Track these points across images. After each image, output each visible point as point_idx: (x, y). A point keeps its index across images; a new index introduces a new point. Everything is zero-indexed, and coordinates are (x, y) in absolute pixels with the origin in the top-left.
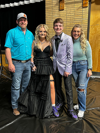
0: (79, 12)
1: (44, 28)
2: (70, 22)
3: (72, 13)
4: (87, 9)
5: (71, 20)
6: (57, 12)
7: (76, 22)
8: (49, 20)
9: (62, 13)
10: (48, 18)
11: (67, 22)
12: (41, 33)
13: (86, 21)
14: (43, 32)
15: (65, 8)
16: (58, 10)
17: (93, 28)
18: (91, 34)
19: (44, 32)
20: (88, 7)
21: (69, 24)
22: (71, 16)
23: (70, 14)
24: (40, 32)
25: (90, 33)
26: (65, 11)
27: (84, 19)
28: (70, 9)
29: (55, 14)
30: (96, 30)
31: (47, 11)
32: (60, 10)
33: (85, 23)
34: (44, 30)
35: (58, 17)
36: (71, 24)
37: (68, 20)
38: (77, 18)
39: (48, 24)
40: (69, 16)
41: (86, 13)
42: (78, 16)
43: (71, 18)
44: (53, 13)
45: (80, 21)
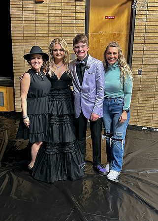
0: (70, 8)
1: (59, 45)
2: (54, 25)
3: (57, 8)
4: (84, 3)
5: (57, 22)
6: (31, 6)
7: (65, 25)
8: (16, 19)
10: (15, 16)
11: (50, 25)
13: (82, 25)
16: (33, 2)
18: (90, 48)
20: (85, 0)
21: (53, 29)
22: (56, 15)
23: (54, 11)
25: (90, 46)
26: (45, 5)
27: (78, 21)
29: (29, 9)
30: (98, 41)
32: (36, 2)
33: (81, 28)
35: (32, 15)
36: (57, 29)
37: (50, 22)
38: (67, 18)
39: (16, 25)
40: (53, 15)
41: (82, 11)
42: (68, 15)
43: (57, 18)
44: (24, 6)
45: (71, 25)
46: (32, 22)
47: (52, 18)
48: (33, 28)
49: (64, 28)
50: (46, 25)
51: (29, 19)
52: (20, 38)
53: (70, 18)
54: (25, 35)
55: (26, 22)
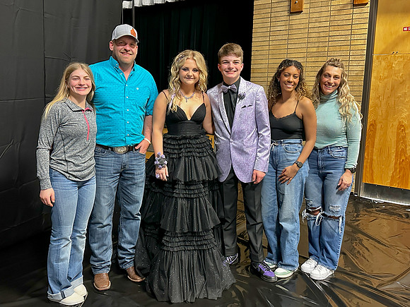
0: (344, 17)
1: (193, 61)
2: (317, 45)
3: (324, 19)
4: (367, 9)
5: (322, 39)
6: (283, 19)
7: (334, 43)
8: (260, 39)
9: (297, 22)
10: (258, 35)
11: (309, 45)
12: (185, 73)
13: (362, 42)
14: (191, 70)
15: (304, 6)
16: (286, 13)
17: (383, 63)
18: (375, 78)
19: (195, 70)
20: (369, 5)
21: (315, 50)
22: (321, 30)
23: (317, 25)
24: (184, 70)
25: (374, 74)
26: (305, 16)
27: (356, 37)
28: (318, 10)
29: (279, 24)
30: (390, 67)
31: (258, 16)
32: (291, 13)
33: (360, 47)
34: (195, 67)
35: (284, 33)
36: (320, 49)
37: (311, 40)
38: (337, 33)
39: (258, 48)
40: (316, 30)
41: (363, 21)
42: (340, 28)
43: (322, 34)
44: (273, 20)
45: (345, 43)
46: (283, 42)
47: (313, 35)
48: (283, 51)
49: (331, 49)
50: (304, 45)
51: (280, 38)
52: (263, 66)
53: (343, 33)
54: (271, 61)
55: (275, 43)
